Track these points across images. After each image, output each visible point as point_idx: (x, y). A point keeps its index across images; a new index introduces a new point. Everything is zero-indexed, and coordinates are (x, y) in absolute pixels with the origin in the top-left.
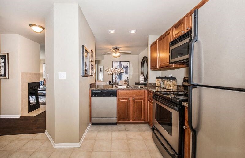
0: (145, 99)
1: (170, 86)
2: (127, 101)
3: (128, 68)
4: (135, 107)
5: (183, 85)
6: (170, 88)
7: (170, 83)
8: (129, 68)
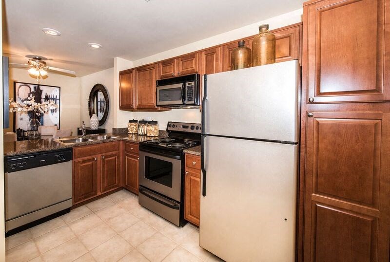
0: (119, 154)
1: (152, 132)
2: (91, 163)
3: (58, 101)
4: (106, 169)
5: (168, 131)
6: (152, 135)
7: (151, 128)
8: (60, 100)
